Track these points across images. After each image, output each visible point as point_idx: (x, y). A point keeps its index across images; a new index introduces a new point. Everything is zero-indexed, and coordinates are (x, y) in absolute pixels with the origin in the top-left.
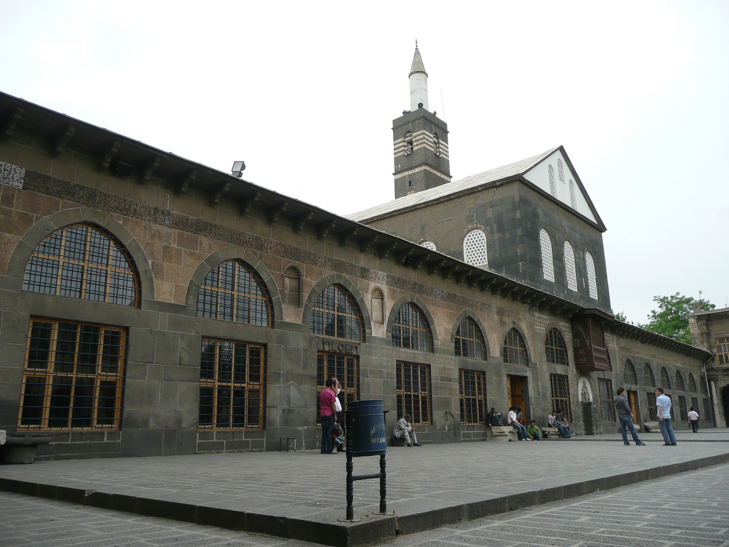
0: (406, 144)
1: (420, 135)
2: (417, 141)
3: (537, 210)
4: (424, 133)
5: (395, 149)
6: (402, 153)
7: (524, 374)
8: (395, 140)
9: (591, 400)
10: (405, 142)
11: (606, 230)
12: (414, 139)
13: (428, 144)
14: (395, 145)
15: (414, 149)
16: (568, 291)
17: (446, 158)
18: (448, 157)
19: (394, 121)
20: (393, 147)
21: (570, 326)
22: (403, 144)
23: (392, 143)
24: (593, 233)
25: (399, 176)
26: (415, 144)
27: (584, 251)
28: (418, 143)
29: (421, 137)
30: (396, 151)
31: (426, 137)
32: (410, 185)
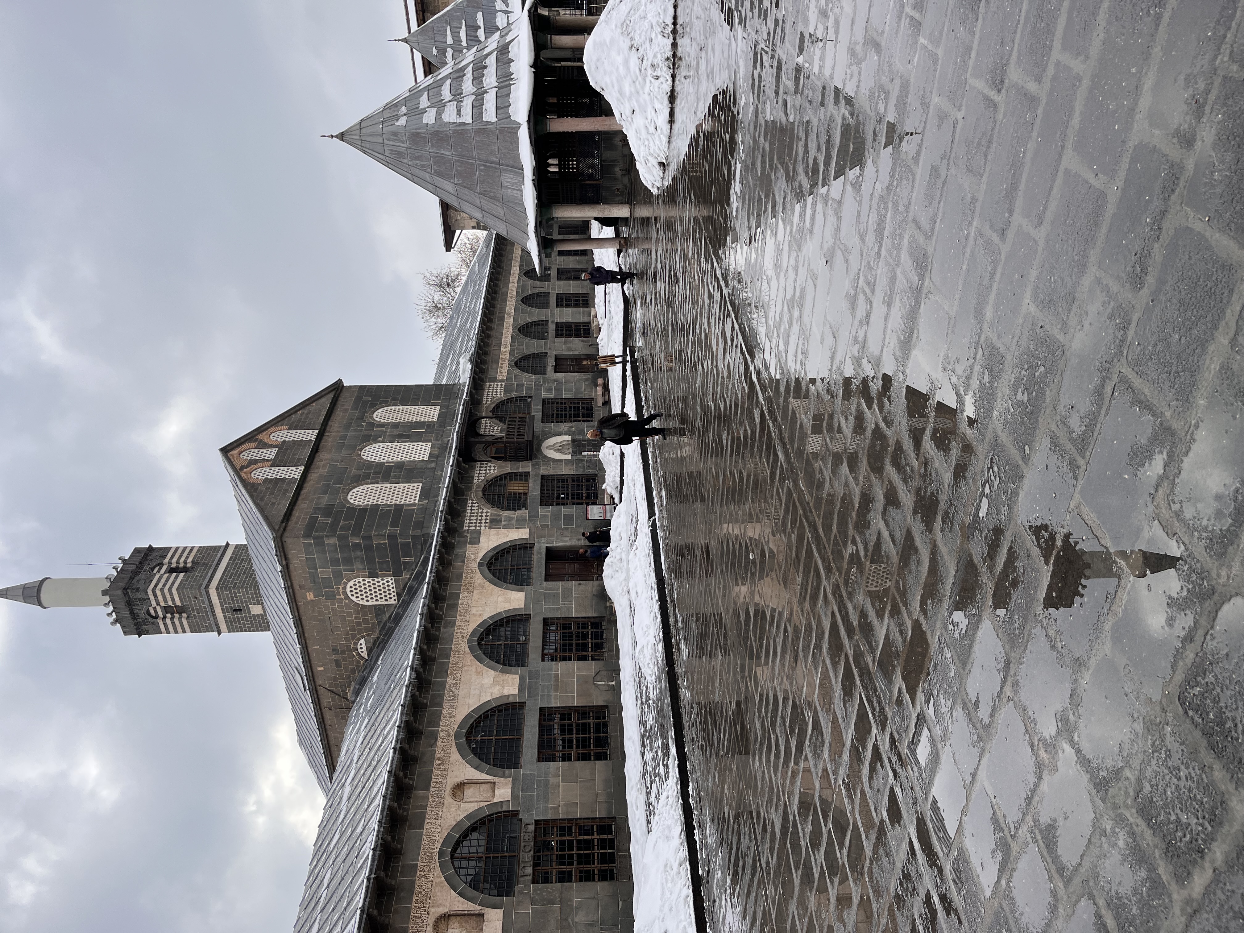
0: (169, 615)
1: (155, 596)
2: (165, 600)
3: (322, 506)
4: (154, 591)
5: (176, 632)
6: (185, 622)
7: (544, 551)
8: (159, 632)
9: (569, 438)
10: (164, 617)
11: (340, 381)
12: (163, 604)
13: (173, 584)
14: (168, 632)
15: (178, 603)
16: (432, 462)
17: (195, 550)
18: (193, 548)
19: (125, 633)
20: (172, 635)
21: (478, 465)
22: (168, 621)
23: (165, 635)
24: (346, 403)
25: (223, 626)
26: (170, 603)
27: (372, 425)
28: (169, 599)
29: (159, 593)
30: (179, 629)
31: (160, 586)
32: (240, 610)
